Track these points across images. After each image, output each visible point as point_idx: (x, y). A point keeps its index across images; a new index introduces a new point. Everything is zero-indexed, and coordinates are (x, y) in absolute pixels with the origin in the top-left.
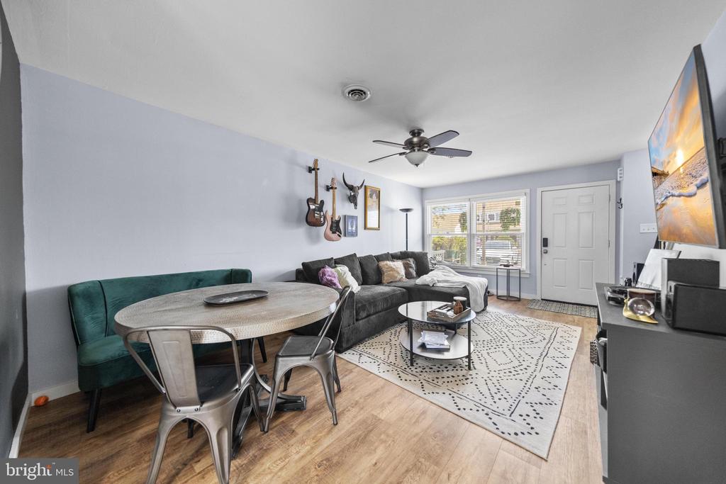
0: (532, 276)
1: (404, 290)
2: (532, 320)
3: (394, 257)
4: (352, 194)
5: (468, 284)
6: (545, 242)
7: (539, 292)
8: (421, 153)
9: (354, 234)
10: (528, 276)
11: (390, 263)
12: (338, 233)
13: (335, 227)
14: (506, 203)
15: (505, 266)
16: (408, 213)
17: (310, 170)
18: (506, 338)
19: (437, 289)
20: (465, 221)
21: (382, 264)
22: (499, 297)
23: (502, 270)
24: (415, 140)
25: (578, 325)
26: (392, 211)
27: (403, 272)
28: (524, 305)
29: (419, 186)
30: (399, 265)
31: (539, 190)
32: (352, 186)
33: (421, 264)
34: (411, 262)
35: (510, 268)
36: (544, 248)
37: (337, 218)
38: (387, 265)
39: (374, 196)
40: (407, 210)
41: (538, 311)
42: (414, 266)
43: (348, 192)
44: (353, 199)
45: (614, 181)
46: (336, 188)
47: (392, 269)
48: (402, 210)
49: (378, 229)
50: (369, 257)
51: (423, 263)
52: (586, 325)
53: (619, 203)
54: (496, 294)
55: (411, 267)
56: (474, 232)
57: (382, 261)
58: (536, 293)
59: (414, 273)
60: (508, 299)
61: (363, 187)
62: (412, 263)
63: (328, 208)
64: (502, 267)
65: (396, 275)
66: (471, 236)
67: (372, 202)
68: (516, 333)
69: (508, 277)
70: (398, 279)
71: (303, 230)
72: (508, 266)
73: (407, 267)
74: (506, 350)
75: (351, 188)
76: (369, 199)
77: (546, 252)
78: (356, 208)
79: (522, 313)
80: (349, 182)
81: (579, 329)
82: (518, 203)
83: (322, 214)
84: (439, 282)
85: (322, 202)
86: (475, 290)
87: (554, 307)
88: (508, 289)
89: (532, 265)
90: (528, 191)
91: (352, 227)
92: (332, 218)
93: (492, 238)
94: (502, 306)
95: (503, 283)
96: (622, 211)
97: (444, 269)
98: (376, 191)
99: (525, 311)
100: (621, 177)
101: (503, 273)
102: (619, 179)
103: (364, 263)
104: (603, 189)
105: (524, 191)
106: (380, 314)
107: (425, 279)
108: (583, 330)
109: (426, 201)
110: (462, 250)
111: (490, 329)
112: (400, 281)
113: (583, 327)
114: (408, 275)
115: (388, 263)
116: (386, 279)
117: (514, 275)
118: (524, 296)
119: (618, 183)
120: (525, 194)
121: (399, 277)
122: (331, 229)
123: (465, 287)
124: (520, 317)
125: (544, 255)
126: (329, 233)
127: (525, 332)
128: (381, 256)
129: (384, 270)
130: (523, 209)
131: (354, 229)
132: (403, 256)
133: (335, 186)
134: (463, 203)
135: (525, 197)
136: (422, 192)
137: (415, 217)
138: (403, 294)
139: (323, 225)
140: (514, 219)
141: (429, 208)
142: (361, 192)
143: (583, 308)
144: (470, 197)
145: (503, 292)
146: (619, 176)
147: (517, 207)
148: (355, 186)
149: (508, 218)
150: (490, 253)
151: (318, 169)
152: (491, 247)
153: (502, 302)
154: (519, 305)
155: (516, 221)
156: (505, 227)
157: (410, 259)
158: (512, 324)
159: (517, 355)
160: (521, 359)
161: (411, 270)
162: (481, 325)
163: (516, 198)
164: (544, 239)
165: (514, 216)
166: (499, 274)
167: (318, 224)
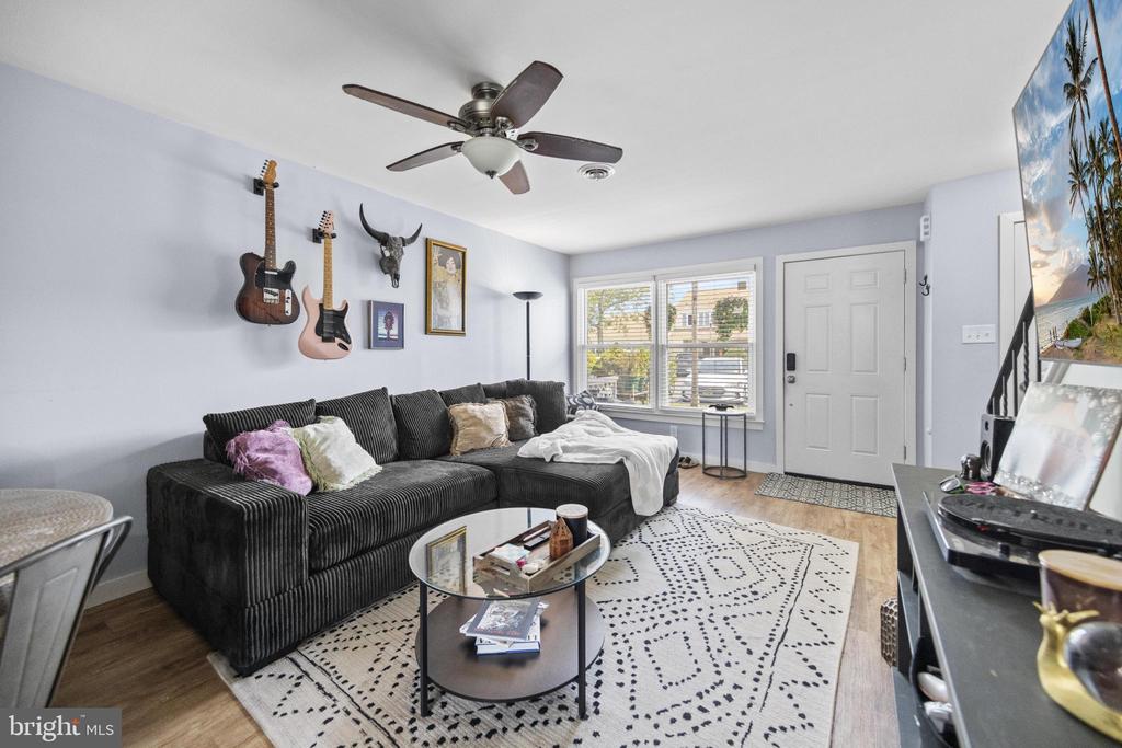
0: (768, 426)
1: (486, 472)
2: (762, 526)
3: (490, 394)
4: (387, 254)
5: (630, 454)
6: (791, 362)
7: (779, 458)
8: (497, 141)
9: (399, 343)
10: (760, 428)
11: (474, 408)
12: (338, 340)
13: (332, 326)
14: (719, 285)
15: (718, 408)
16: (532, 301)
17: (257, 187)
18: (699, 587)
19: (557, 470)
21: (456, 409)
22: (707, 472)
23: (712, 417)
25: (851, 536)
26: (497, 296)
27: (502, 426)
28: (751, 487)
29: (557, 250)
30: (495, 412)
31: (780, 260)
32: (387, 235)
33: (548, 407)
34: (527, 404)
35: (729, 411)
36: (789, 373)
37: (337, 306)
38: (465, 411)
39: (451, 262)
40: (529, 295)
41: (777, 502)
42: (530, 411)
43: (377, 247)
44: (389, 266)
45: (913, 244)
46: (334, 236)
47: (475, 421)
48: (518, 295)
49: (462, 333)
50: (430, 394)
51: (552, 404)
52: (869, 538)
53: (923, 284)
54: (701, 462)
55: (525, 416)
56: (663, 341)
57: (459, 402)
58: (775, 461)
59: (530, 428)
60: (725, 474)
61: (420, 241)
62: (527, 406)
63: (307, 280)
64: (714, 410)
65: (484, 434)
66: (658, 350)
68: (727, 568)
69: (724, 431)
70: (487, 444)
72: (723, 408)
73: (514, 415)
74: (691, 627)
75: (384, 239)
77: (793, 382)
78: (396, 286)
79: (744, 507)
81: (854, 547)
82: (741, 286)
83: (288, 293)
84: (566, 449)
85: (290, 267)
86: (642, 467)
87: (807, 490)
88: (724, 451)
89: (767, 406)
90: (759, 261)
91: (389, 327)
92: (321, 306)
96: (929, 300)
97: (592, 417)
99: (752, 503)
100: (926, 234)
101: (714, 423)
102: (922, 238)
103: (407, 410)
104: (893, 260)
105: (751, 261)
107: (538, 445)
108: (861, 551)
109: (576, 280)
111: (670, 561)
112: (493, 447)
113: (861, 542)
114: (517, 435)
115: (470, 407)
116: (460, 443)
117: (735, 425)
118: (753, 467)
119: (920, 245)
120: (755, 269)
121: (490, 439)
122: (319, 330)
123: (621, 463)
124: (741, 519)
125: (789, 386)
126: (315, 341)
127: (744, 563)
128: (458, 392)
129: (459, 422)
130: (752, 297)
131: (394, 331)
132: (507, 392)
133: (329, 231)
134: (643, 284)
135: (754, 273)
136: (568, 264)
138: (480, 483)
139: (291, 320)
140: (737, 316)
141: (582, 295)
142: (413, 252)
143: (859, 491)
144: (655, 272)
145: (713, 460)
146: (922, 231)
147: (742, 294)
148: (391, 234)
149: (727, 314)
151: (276, 186)
153: (712, 480)
154: (743, 489)
155: (742, 321)
156: (724, 331)
157: (524, 398)
158: (719, 540)
159: (715, 644)
160: (722, 659)
161: (522, 421)
162: (655, 547)
163: (739, 275)
164: (788, 354)
165: (738, 311)
166: (707, 423)
167: (275, 317)
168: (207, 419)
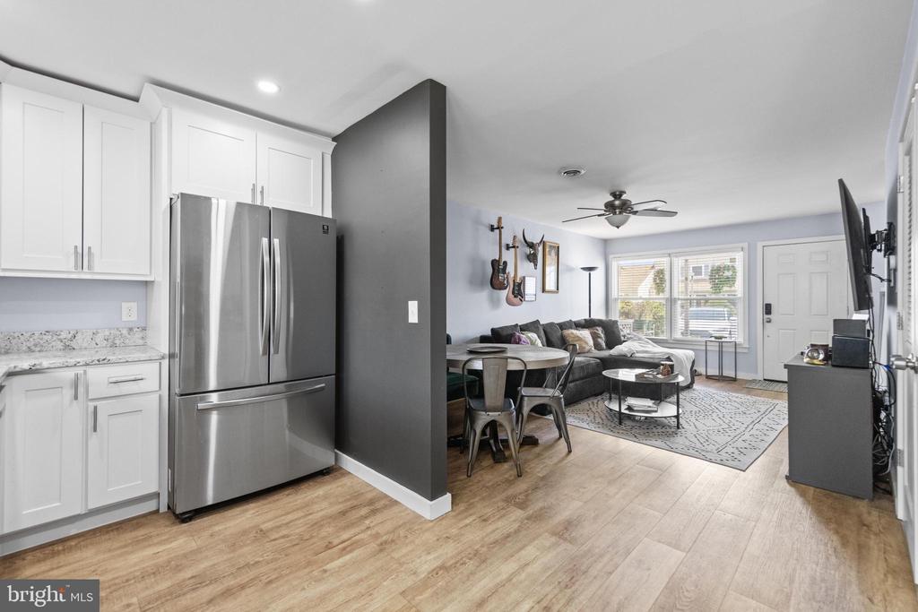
0: (751, 350)
1: (598, 361)
2: (749, 397)
3: (578, 325)
4: (532, 252)
5: (672, 355)
6: (768, 309)
7: (760, 372)
8: (622, 215)
10: (746, 351)
12: (519, 297)
13: (517, 290)
14: (721, 259)
15: (716, 337)
16: (592, 272)
17: (492, 229)
19: (637, 359)
20: (662, 280)
21: (567, 332)
22: (709, 377)
23: (712, 344)
24: (617, 203)
26: (570, 269)
27: (591, 342)
28: (740, 384)
30: (585, 334)
31: (760, 245)
32: (532, 243)
33: (611, 334)
34: (600, 330)
35: (723, 340)
36: (766, 316)
37: (518, 280)
38: (572, 333)
39: (553, 252)
40: (591, 269)
41: (758, 390)
42: (603, 335)
43: (528, 250)
44: (533, 258)
46: (517, 247)
47: (579, 339)
48: (584, 269)
49: (557, 292)
50: (553, 324)
51: (613, 332)
54: (704, 373)
55: (600, 337)
56: (675, 295)
57: (566, 329)
58: (756, 372)
59: (604, 345)
60: (720, 379)
62: (600, 332)
63: (510, 269)
64: (713, 339)
65: (584, 345)
66: (671, 301)
67: (551, 259)
68: (728, 407)
69: (721, 353)
70: (586, 350)
71: (485, 294)
72: (720, 337)
73: (595, 336)
75: (531, 245)
76: (548, 257)
77: (769, 322)
78: (536, 268)
79: (736, 391)
80: (529, 240)
82: (733, 260)
83: (505, 275)
84: (637, 352)
85: (505, 263)
86: (680, 362)
88: (721, 367)
89: (751, 336)
90: (745, 245)
92: (514, 281)
93: (698, 304)
94: (713, 386)
95: (713, 360)
98: (554, 247)
99: (741, 390)
101: (714, 348)
103: (549, 330)
105: (741, 245)
106: (578, 382)
107: (622, 349)
109: (611, 256)
110: (658, 319)
112: (589, 352)
114: (597, 346)
115: (575, 332)
117: (728, 349)
118: (740, 376)
120: (742, 250)
121: (587, 348)
122: (513, 293)
123: (669, 358)
124: (734, 394)
125: (767, 325)
126: (511, 296)
127: (738, 406)
128: (564, 323)
129: (570, 338)
130: (739, 266)
132: (589, 324)
133: (516, 244)
134: (661, 260)
135: (742, 253)
136: (606, 244)
137: (598, 276)
138: (598, 364)
139: (505, 288)
140: (728, 279)
141: (614, 266)
142: (540, 248)
144: (670, 252)
145: (713, 371)
147: (733, 264)
148: (535, 242)
149: (720, 277)
150: (695, 325)
151: (502, 227)
152: (698, 316)
153: (713, 381)
154: (734, 385)
155: (730, 281)
156: (717, 289)
157: (597, 328)
158: (723, 400)
159: (727, 422)
160: (731, 424)
161: (600, 340)
163: (730, 254)
164: (767, 305)
165: (727, 274)
166: (708, 348)
167: (502, 287)
168: (492, 330)
